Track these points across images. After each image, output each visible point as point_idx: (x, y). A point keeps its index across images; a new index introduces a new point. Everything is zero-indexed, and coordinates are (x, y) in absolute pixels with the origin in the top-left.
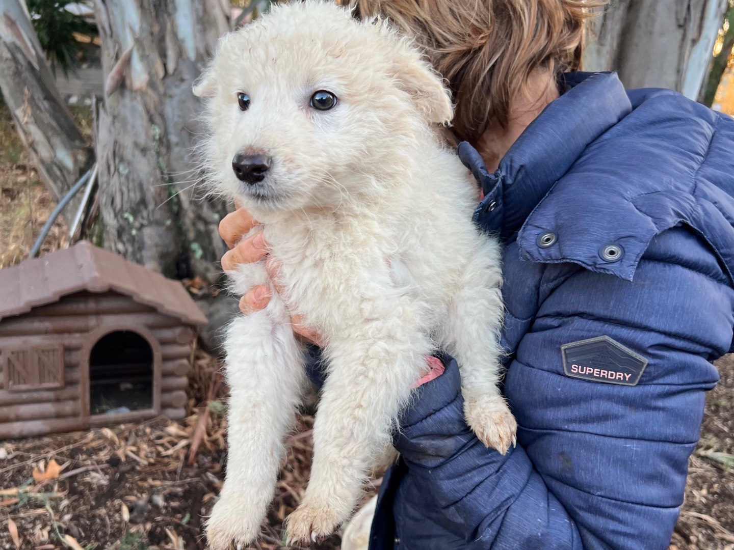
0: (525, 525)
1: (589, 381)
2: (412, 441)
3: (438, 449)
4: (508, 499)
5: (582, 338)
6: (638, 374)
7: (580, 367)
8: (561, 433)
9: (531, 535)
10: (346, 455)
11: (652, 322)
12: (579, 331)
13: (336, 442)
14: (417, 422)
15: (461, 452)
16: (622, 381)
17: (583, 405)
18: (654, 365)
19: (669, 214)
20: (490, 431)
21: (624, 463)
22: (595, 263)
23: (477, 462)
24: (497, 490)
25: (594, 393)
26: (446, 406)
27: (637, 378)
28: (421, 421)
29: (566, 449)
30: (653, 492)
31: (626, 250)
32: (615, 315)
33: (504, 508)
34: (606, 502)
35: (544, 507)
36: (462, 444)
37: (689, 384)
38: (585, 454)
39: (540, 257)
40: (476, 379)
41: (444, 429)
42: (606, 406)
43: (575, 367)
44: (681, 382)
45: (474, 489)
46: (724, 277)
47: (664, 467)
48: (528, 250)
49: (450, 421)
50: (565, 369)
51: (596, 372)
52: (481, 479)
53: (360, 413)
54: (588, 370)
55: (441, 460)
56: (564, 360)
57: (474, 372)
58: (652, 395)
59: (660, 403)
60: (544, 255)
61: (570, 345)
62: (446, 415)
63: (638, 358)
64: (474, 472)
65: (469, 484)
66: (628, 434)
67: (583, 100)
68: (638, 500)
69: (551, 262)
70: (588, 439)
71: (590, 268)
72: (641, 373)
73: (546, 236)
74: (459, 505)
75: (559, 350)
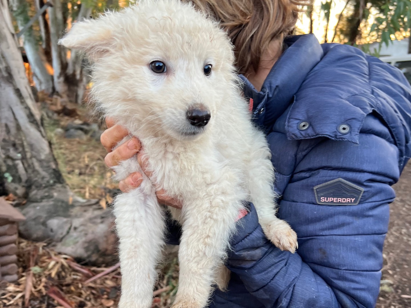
0: (305, 293)
1: (331, 206)
2: (236, 253)
3: (252, 256)
4: (294, 280)
5: (326, 181)
6: (359, 197)
7: (326, 198)
8: (318, 237)
9: (309, 298)
10: (201, 267)
11: (365, 167)
12: (324, 178)
13: (195, 260)
14: (239, 242)
15: (265, 256)
16: (350, 203)
17: (330, 220)
18: (367, 191)
19: (367, 106)
20: (284, 241)
21: (355, 249)
22: (336, 136)
23: (274, 261)
24: (287, 275)
25: (336, 212)
26: (254, 230)
27: (358, 200)
28: (241, 241)
29: (322, 246)
30: (371, 263)
31: (352, 126)
32: (345, 165)
33: (292, 286)
34: (348, 273)
35: (314, 281)
36: (265, 251)
37: (384, 200)
38: (333, 247)
39: (301, 136)
40: (264, 213)
41: (255, 244)
42: (343, 218)
43: (323, 198)
44: (380, 200)
45: (274, 277)
46: (392, 140)
47: (375, 249)
48: (293, 133)
49: (258, 239)
50: (317, 200)
51: (335, 200)
52: (278, 270)
53: (209, 240)
54: (330, 199)
55: (254, 262)
56: (316, 195)
57: (262, 209)
58: (367, 209)
59: (371, 213)
60: (304, 135)
61: (319, 186)
62: (255, 235)
63: (358, 189)
64: (273, 267)
65: (271, 275)
66: (356, 233)
67: (304, 48)
68: (365, 269)
69: (309, 138)
70: (334, 239)
71: (333, 139)
72: (360, 197)
73: (303, 124)
74: (266, 288)
75: (313, 190)
